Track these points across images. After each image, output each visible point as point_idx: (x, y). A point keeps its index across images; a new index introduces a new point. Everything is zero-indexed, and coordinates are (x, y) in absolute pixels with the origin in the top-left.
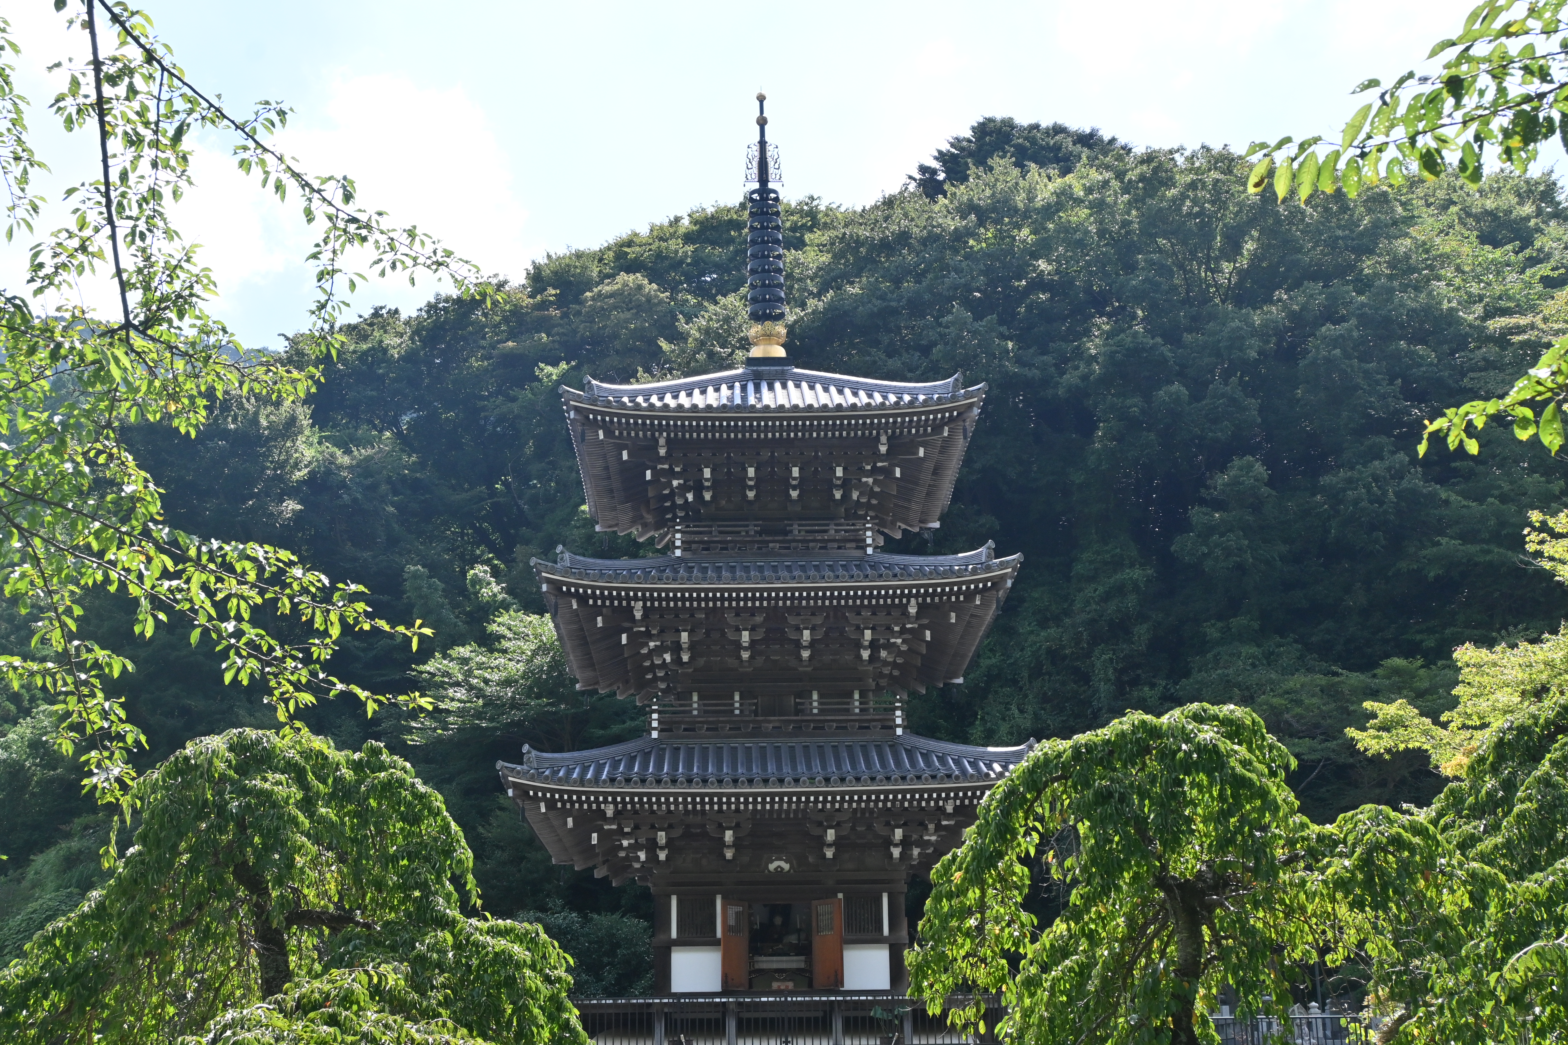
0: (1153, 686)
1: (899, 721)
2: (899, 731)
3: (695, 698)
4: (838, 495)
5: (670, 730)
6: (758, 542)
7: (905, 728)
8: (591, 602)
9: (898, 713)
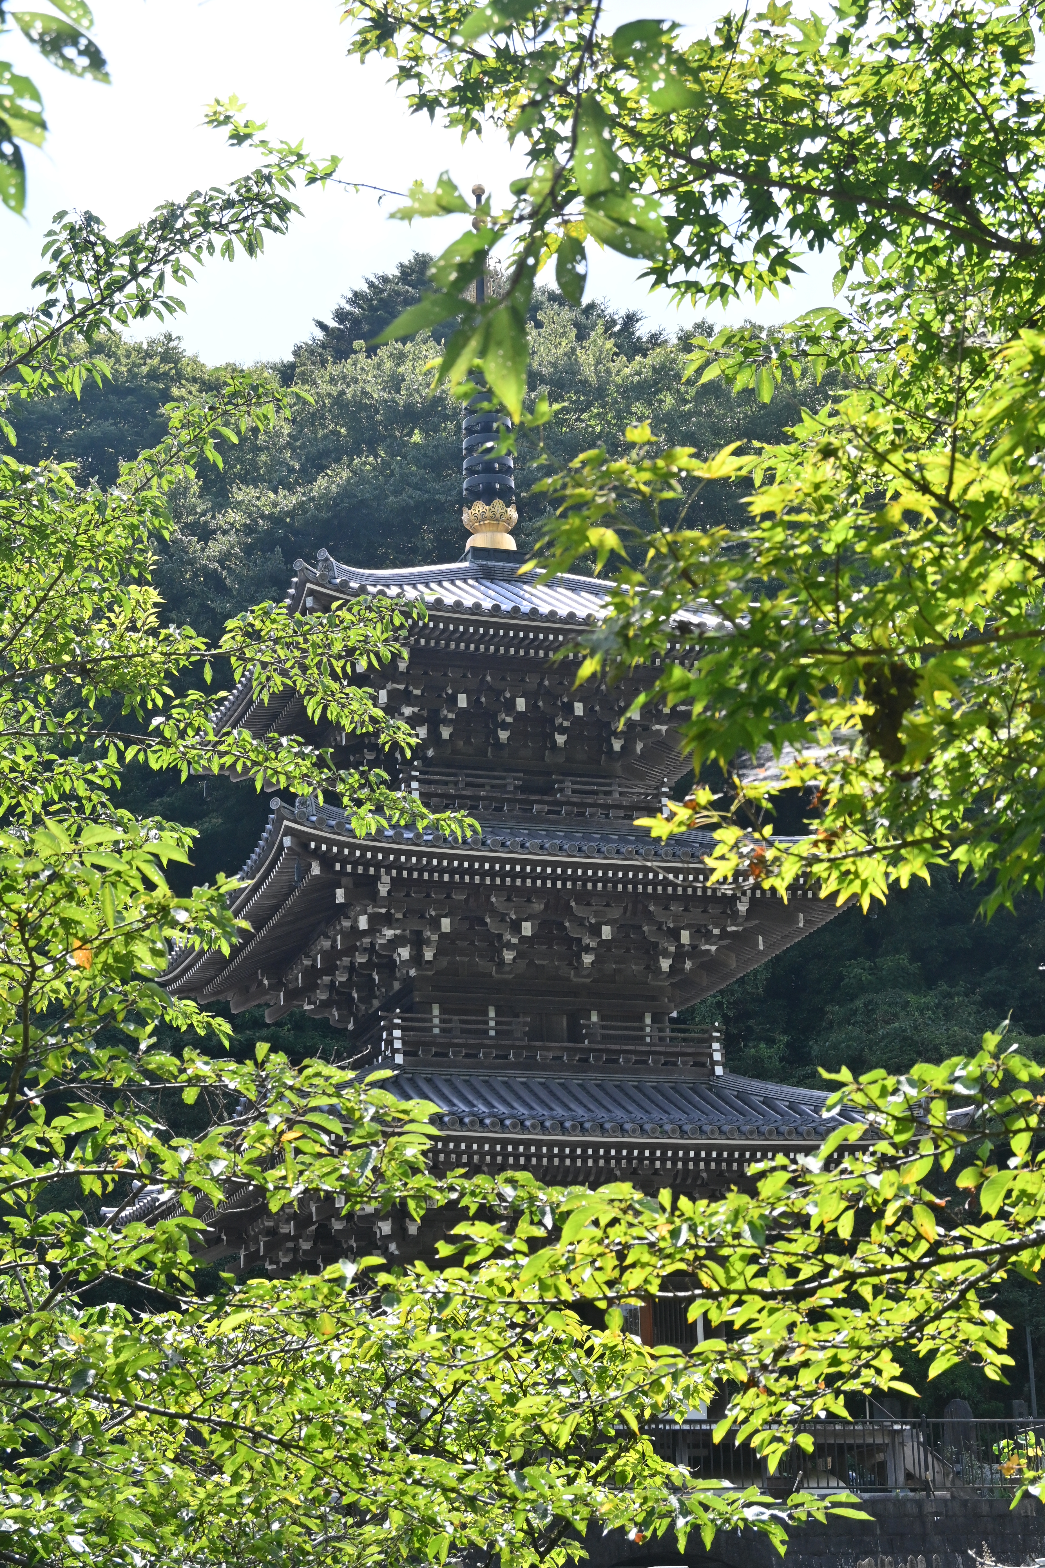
0: (771, 1042)
1: (717, 1057)
2: (719, 1070)
3: (436, 1011)
4: (617, 745)
5: (415, 1054)
6: (520, 801)
7: (725, 1066)
8: (338, 867)
9: (716, 1046)
